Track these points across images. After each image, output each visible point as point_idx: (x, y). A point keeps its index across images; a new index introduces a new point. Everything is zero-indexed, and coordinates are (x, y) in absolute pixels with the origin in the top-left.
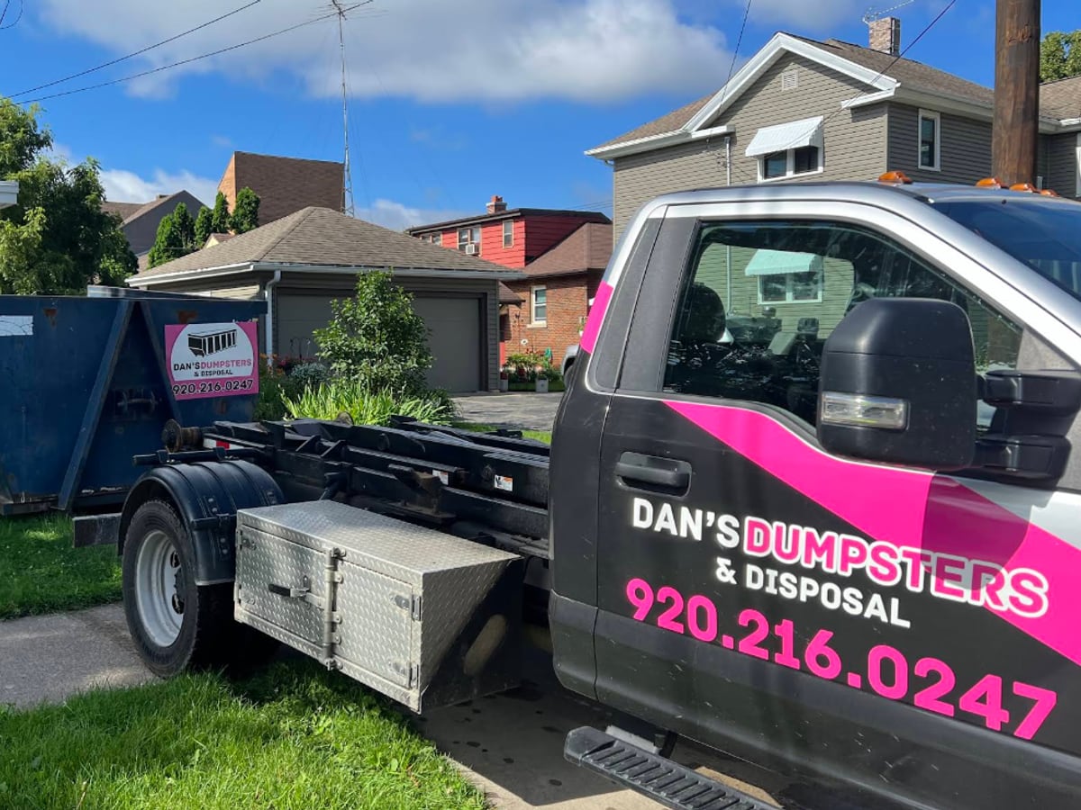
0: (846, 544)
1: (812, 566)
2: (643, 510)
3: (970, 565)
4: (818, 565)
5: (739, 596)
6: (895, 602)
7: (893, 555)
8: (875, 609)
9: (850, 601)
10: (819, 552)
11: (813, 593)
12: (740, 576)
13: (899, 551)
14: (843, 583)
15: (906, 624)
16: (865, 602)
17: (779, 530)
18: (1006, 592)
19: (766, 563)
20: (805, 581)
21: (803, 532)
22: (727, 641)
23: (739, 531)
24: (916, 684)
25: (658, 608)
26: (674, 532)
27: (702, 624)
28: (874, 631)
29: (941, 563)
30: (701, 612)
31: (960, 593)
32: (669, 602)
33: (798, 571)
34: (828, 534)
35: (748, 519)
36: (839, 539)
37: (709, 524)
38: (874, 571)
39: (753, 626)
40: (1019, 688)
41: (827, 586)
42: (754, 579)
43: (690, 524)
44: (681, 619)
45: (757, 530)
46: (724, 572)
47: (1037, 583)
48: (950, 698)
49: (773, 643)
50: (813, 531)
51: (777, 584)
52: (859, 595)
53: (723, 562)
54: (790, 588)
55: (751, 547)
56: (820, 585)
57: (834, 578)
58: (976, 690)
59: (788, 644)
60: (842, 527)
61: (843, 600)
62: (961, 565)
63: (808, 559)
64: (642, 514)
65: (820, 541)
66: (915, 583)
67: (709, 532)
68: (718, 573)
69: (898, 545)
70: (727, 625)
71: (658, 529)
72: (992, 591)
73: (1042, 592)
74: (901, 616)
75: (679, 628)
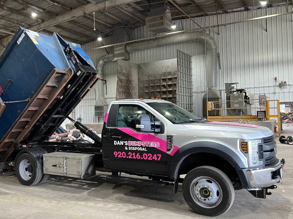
0: (140, 142)
1: (136, 146)
2: (115, 142)
3: (152, 143)
4: (137, 145)
5: (128, 151)
6: (145, 148)
7: (145, 143)
8: (143, 149)
9: (141, 149)
10: (137, 144)
11: (137, 149)
12: (128, 149)
13: (145, 142)
14: (140, 147)
15: (147, 150)
16: (142, 149)
17: (132, 142)
18: (156, 145)
19: (131, 146)
20: (136, 148)
21: (135, 142)
22: (127, 157)
23: (128, 143)
24: (148, 157)
25: (118, 155)
26: (120, 144)
27: (124, 156)
28: (144, 152)
29: (149, 143)
30: (124, 154)
31: (151, 146)
32: (120, 154)
33: (135, 146)
34: (138, 142)
35: (129, 141)
36: (139, 142)
37: (124, 143)
38: (143, 145)
39: (130, 154)
40: (158, 155)
41: (138, 148)
42: (130, 148)
43: (122, 143)
44: (121, 155)
45: (130, 143)
46: (126, 148)
47: (158, 143)
48: (152, 158)
49: (133, 156)
50: (136, 142)
51: (133, 149)
52: (142, 148)
53: (126, 147)
54: (134, 149)
55: (129, 145)
56: (137, 148)
57: (139, 147)
58: (154, 157)
59: (134, 156)
60: (139, 141)
61: (140, 149)
62: (151, 143)
63: (136, 145)
64: (115, 143)
65: (137, 143)
66: (147, 146)
67: (124, 144)
68: (125, 149)
69: (145, 141)
70: (127, 155)
71: (117, 144)
72: (154, 145)
73: (159, 144)
74: (146, 150)
75: (121, 157)
